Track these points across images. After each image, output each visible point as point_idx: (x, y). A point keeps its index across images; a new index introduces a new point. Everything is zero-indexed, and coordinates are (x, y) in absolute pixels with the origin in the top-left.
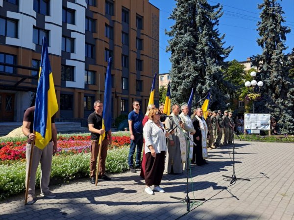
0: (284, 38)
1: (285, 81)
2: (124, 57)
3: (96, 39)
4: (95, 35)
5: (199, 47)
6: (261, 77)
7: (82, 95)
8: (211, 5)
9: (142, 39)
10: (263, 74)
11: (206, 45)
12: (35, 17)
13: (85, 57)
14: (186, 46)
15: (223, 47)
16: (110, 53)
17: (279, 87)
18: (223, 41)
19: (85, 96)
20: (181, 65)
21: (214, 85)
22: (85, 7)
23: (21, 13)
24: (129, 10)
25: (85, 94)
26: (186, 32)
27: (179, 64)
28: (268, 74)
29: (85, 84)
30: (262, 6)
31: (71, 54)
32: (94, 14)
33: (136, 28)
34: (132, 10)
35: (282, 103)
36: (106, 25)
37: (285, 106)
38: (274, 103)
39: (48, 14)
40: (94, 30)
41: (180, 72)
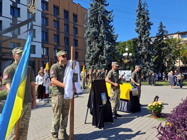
0: (150, 28)
1: (150, 52)
2: (66, 39)
3: (48, 29)
4: (47, 27)
5: (100, 35)
6: (137, 50)
7: (40, 62)
8: (108, 11)
9: (77, 28)
10: (138, 49)
11: (104, 34)
12: (12, 18)
13: (42, 40)
14: (92, 35)
15: (114, 34)
16: (57, 36)
17: (146, 56)
18: (114, 31)
19: (42, 62)
20: (91, 45)
21: (108, 55)
22: (41, 11)
23: (3, 17)
24: (68, 11)
25: (42, 61)
26: (94, 26)
27: (91, 44)
28: (141, 49)
29: (42, 55)
30: (138, 11)
31: (34, 38)
32: (47, 15)
33: (73, 22)
34: (70, 11)
35: (148, 64)
36: (54, 21)
37: (150, 66)
38: (144, 64)
39: (19, 16)
40: (47, 24)
41: (91, 49)
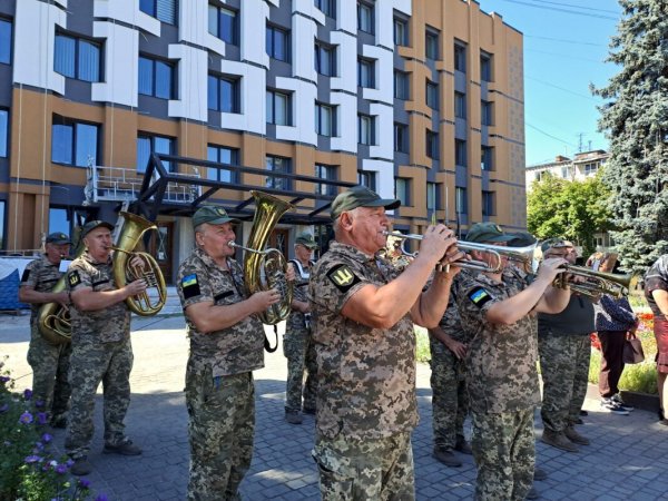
3: (410, 112)
4: (408, 106)
9: (492, 102)
12: (267, 66)
13: (394, 151)
22: (391, 50)
23: (245, 61)
24: (467, 44)
31: (371, 148)
32: (407, 62)
33: (479, 80)
34: (472, 44)
36: (427, 82)
40: (406, 95)
